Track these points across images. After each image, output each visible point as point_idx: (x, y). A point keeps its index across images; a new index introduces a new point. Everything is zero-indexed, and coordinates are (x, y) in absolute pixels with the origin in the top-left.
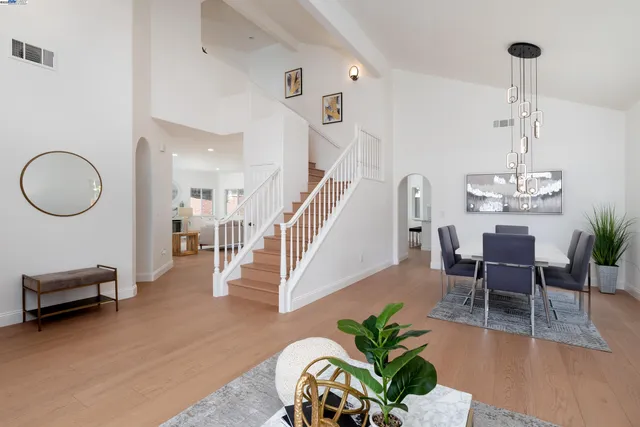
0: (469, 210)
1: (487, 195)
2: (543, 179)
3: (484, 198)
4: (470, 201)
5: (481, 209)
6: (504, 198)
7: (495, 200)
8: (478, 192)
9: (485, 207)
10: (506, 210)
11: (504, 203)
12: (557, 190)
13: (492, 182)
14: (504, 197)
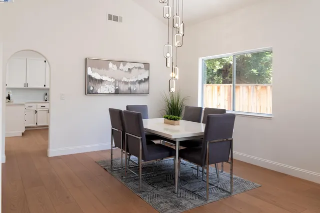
0: (88, 92)
1: (104, 78)
2: (140, 68)
3: (101, 81)
4: (90, 84)
5: (99, 92)
6: (115, 82)
7: (110, 83)
8: (96, 76)
9: (102, 89)
10: (117, 92)
11: (116, 86)
12: (147, 78)
13: (107, 68)
14: (116, 80)
